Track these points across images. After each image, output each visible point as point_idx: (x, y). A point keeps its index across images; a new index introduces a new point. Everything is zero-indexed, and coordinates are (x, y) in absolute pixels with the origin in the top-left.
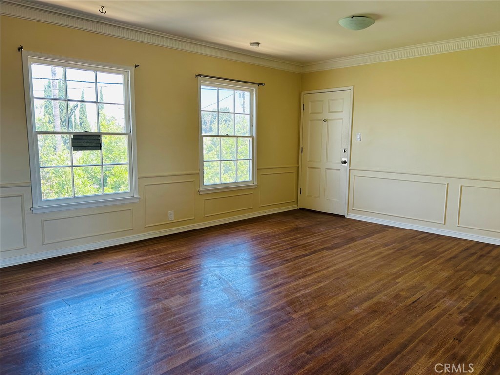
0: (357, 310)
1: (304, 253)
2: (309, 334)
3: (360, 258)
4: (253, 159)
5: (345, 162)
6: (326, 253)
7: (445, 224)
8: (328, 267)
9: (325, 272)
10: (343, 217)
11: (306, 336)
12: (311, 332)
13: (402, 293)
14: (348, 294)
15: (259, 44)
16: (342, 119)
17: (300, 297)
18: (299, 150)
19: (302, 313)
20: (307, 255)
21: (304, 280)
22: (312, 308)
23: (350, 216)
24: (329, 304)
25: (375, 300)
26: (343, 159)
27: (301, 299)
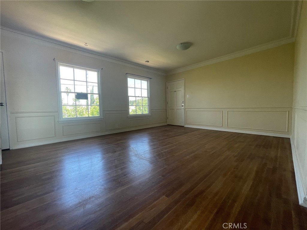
0: (188, 157)
1: (167, 138)
2: (164, 167)
3: (189, 138)
4: (149, 106)
5: (183, 106)
6: (175, 137)
7: (222, 126)
8: (176, 142)
9: (175, 143)
10: (183, 126)
11: (163, 168)
12: (166, 167)
13: (208, 150)
14: (184, 151)
15: (148, 61)
16: (181, 90)
17: (163, 152)
18: (166, 103)
19: (163, 158)
20: (168, 138)
21: (166, 146)
22: (168, 157)
23: (186, 126)
24: (175, 155)
25: (196, 153)
26: (182, 105)
27: (163, 153)
